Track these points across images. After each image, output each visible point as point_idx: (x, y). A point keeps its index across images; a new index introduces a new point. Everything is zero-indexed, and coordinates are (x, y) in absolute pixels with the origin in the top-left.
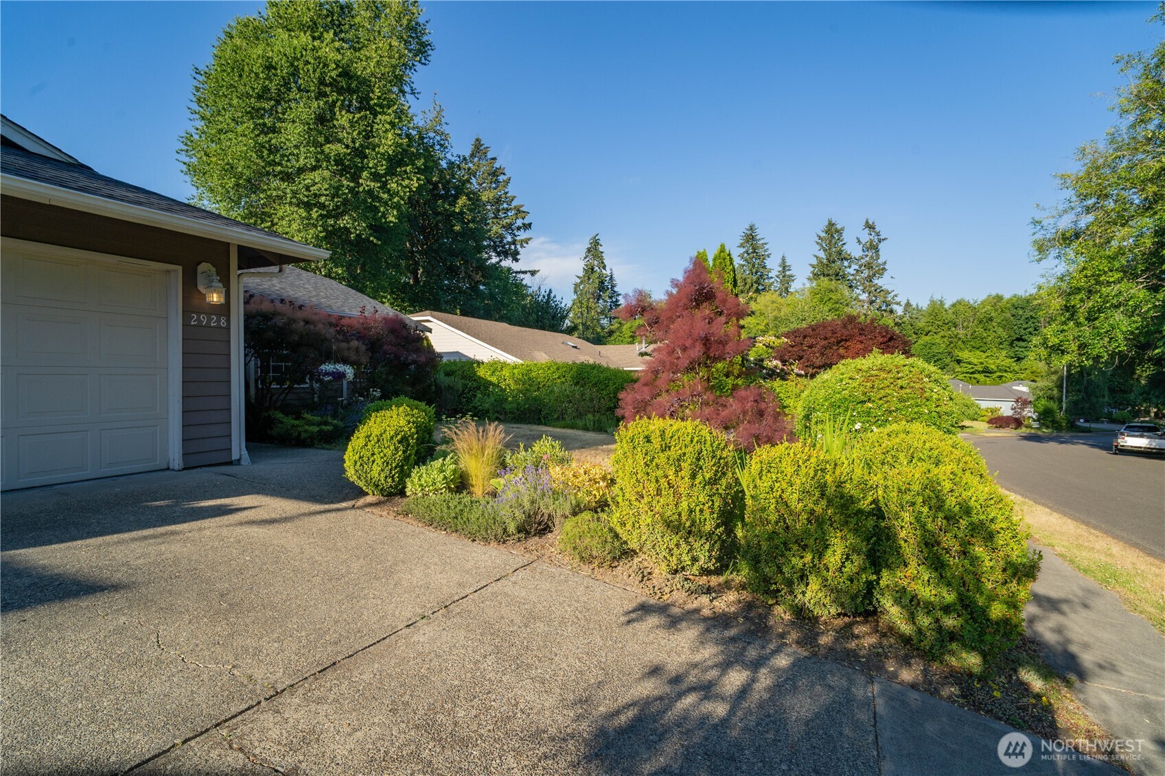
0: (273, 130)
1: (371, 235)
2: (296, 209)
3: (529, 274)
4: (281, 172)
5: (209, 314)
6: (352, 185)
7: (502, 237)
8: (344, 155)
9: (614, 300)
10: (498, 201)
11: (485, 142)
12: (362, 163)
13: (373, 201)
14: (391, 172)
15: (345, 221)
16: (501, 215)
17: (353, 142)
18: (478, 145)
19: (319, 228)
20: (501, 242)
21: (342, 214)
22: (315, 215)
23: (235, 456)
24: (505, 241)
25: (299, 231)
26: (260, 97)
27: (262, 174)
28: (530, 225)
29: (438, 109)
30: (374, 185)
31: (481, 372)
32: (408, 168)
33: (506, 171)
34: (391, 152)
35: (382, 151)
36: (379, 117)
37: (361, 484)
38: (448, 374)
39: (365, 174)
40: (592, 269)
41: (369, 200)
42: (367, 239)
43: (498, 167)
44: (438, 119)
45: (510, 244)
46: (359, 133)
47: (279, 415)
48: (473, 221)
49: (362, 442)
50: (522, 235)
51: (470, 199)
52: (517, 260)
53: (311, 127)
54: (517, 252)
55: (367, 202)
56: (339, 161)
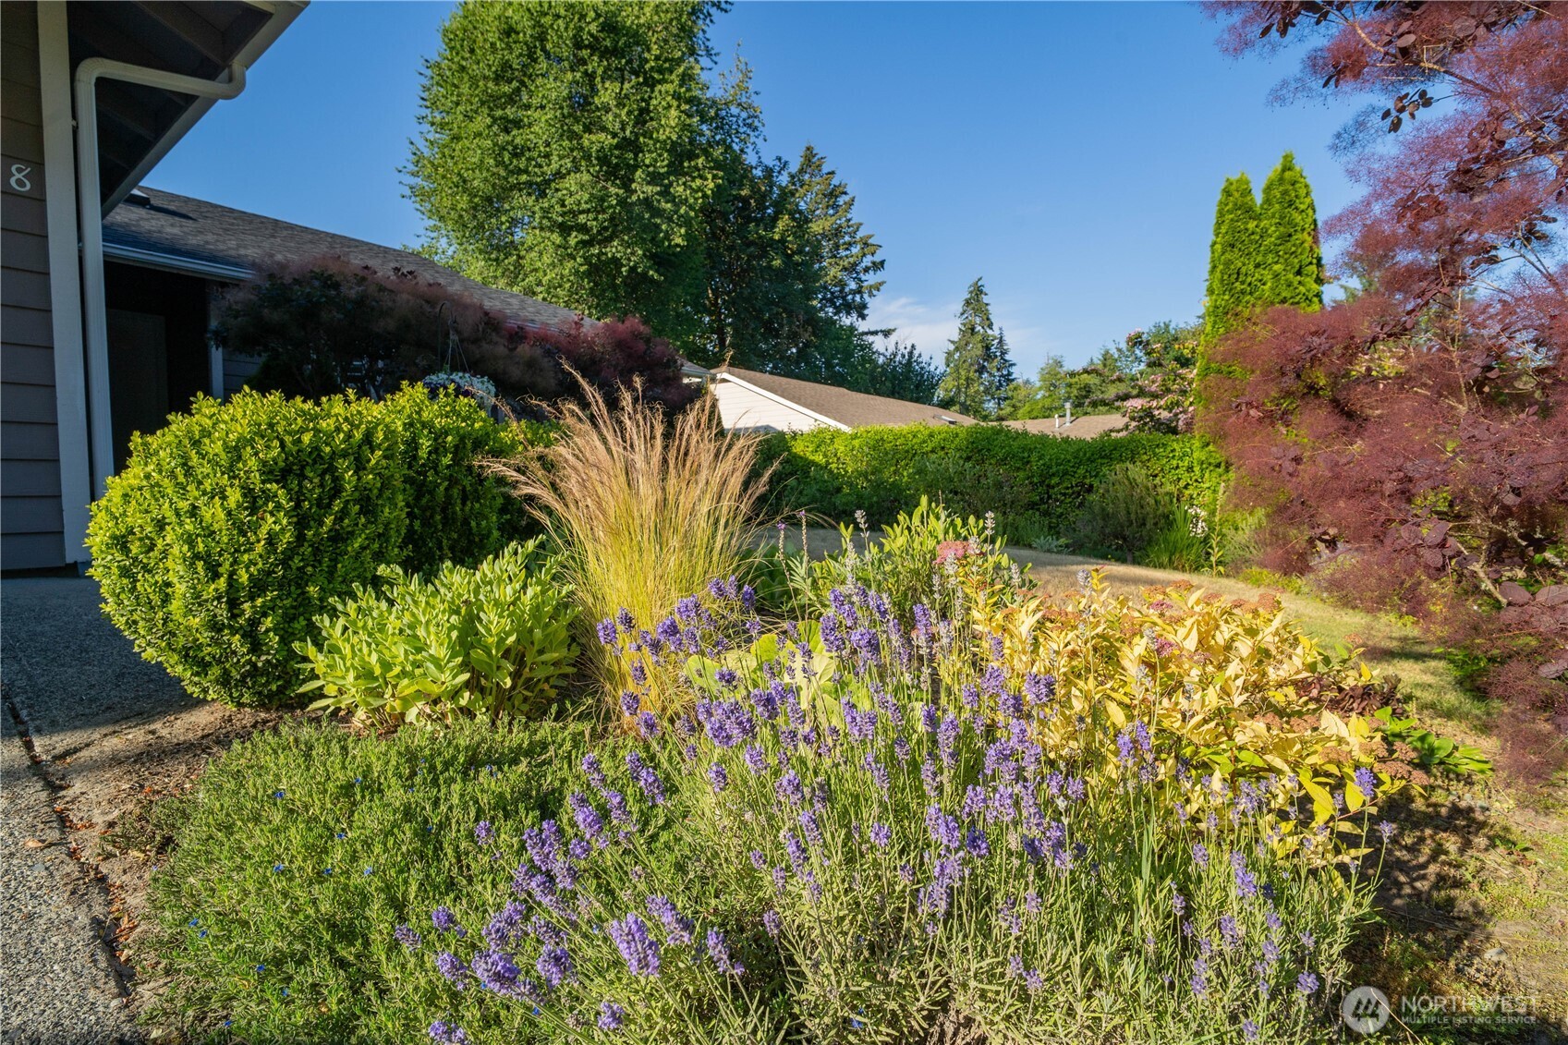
0: (518, 124)
1: (650, 268)
2: (548, 234)
3: (880, 335)
4: (527, 183)
6: (621, 191)
7: (842, 284)
8: (610, 150)
9: (1005, 372)
10: (837, 232)
11: (819, 151)
12: (635, 159)
13: (652, 216)
14: (676, 169)
15: (614, 249)
16: (842, 252)
17: (623, 129)
18: (809, 155)
19: (579, 260)
20: (841, 291)
21: (609, 240)
22: (572, 241)
24: (847, 290)
25: (553, 265)
26: (499, 78)
28: (882, 263)
30: (653, 191)
31: (799, 448)
32: (700, 163)
33: (848, 190)
34: (674, 139)
35: (662, 137)
36: (658, 86)
39: (639, 176)
40: (973, 329)
41: (647, 215)
42: (645, 274)
43: (837, 184)
45: (854, 292)
46: (630, 114)
48: (800, 252)
50: (871, 279)
51: (794, 219)
52: (863, 317)
53: (565, 111)
54: (864, 306)
55: (643, 218)
56: (603, 160)
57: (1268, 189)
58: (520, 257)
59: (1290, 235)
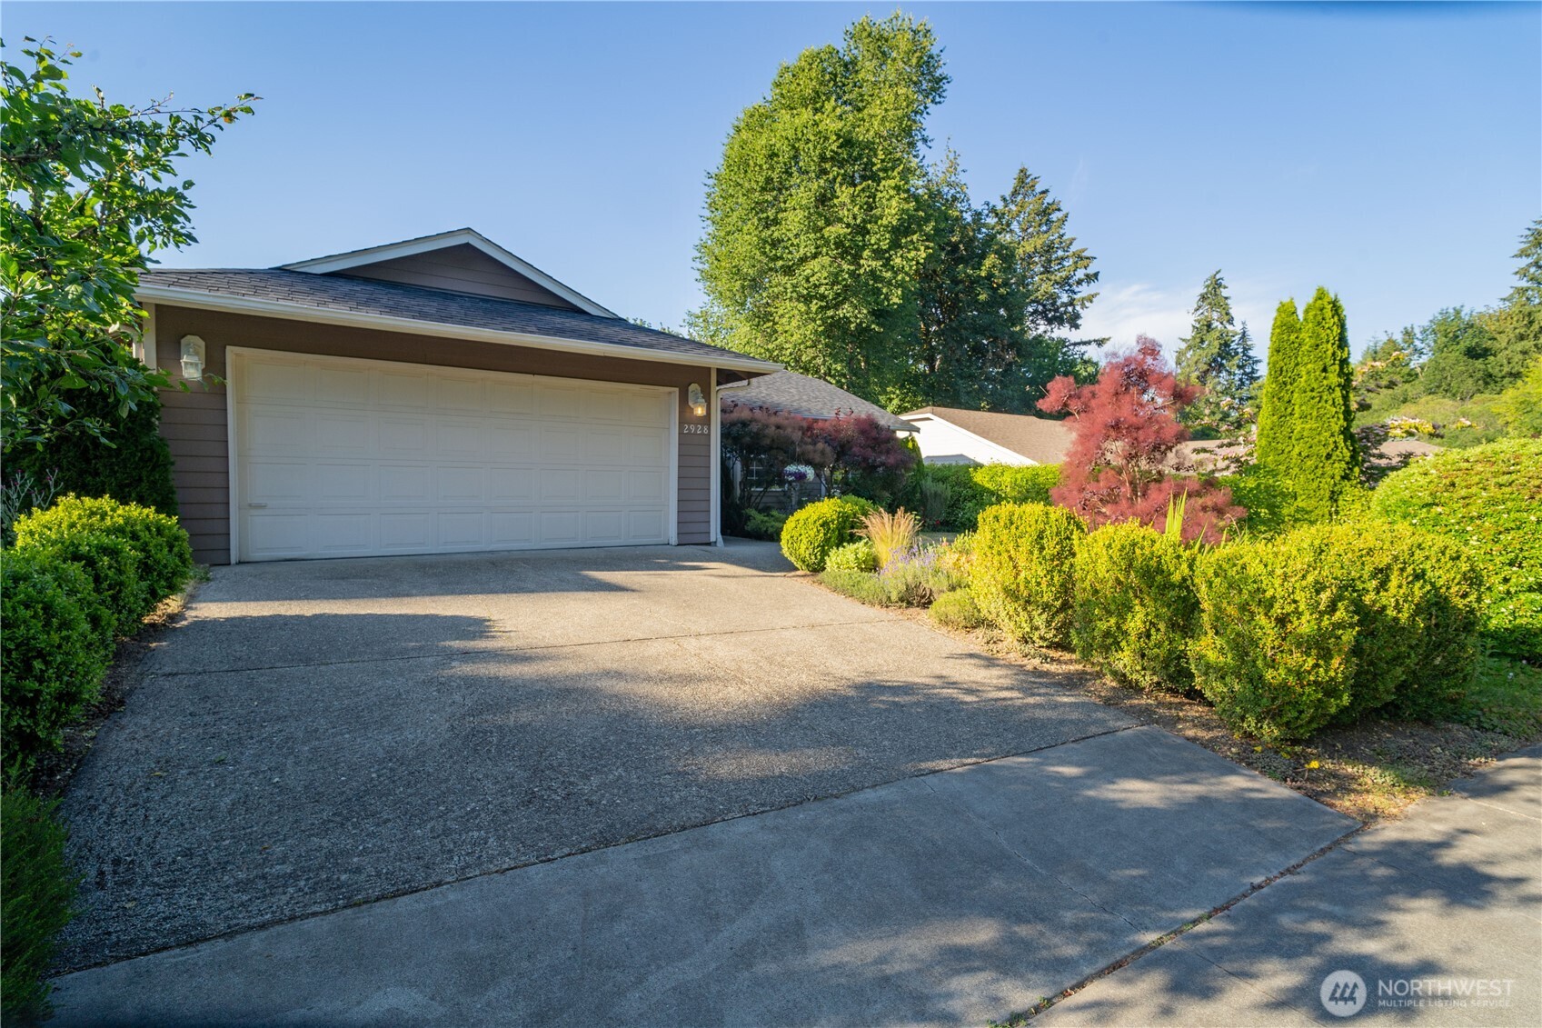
0: (776, 222)
1: (873, 322)
2: (796, 304)
3: (1094, 345)
4: (782, 267)
5: (696, 424)
6: (852, 268)
7: (1054, 297)
8: (845, 236)
9: (1248, 370)
10: (1049, 248)
12: (864, 241)
13: (876, 282)
14: (895, 245)
15: (845, 310)
16: (1055, 267)
17: (855, 218)
18: (1022, 177)
19: (818, 322)
20: (1053, 304)
21: (842, 303)
22: (814, 308)
23: (713, 539)
24: (1059, 303)
25: (799, 327)
26: (763, 189)
27: (762, 273)
28: (1096, 275)
29: (952, 156)
30: (876, 264)
31: (978, 478)
32: (915, 237)
33: (1062, 206)
34: (894, 223)
35: (885, 222)
36: (883, 182)
37: (792, 559)
38: (936, 480)
39: (866, 253)
40: (1209, 326)
41: (871, 282)
42: (868, 329)
43: (1051, 202)
44: (954, 167)
45: (1065, 305)
46: (861, 207)
47: (753, 512)
48: (1005, 284)
49: (793, 525)
50: (1084, 290)
51: (1000, 257)
52: (1077, 327)
53: (812, 211)
54: (1077, 316)
55: (868, 284)
56: (839, 244)
57: (1307, 312)
58: (775, 324)
59: (1317, 346)
